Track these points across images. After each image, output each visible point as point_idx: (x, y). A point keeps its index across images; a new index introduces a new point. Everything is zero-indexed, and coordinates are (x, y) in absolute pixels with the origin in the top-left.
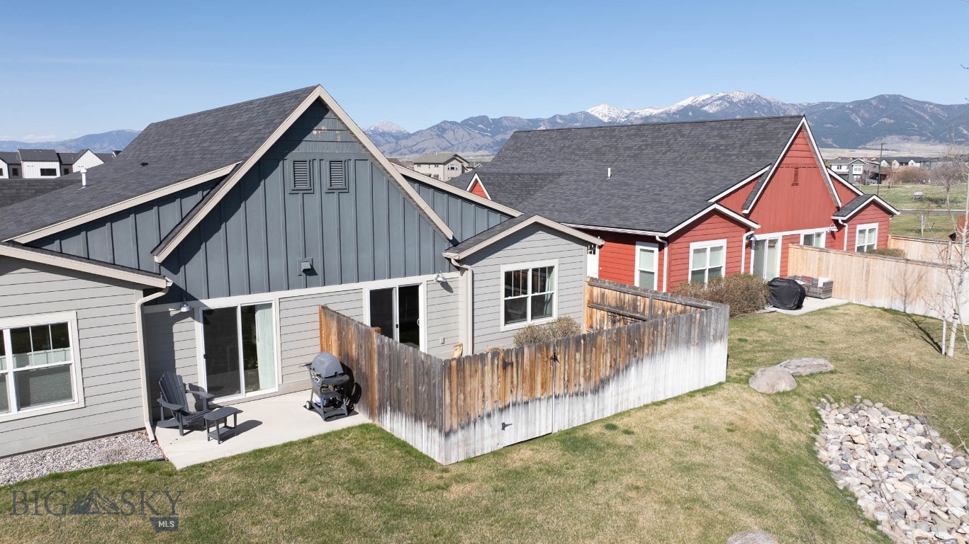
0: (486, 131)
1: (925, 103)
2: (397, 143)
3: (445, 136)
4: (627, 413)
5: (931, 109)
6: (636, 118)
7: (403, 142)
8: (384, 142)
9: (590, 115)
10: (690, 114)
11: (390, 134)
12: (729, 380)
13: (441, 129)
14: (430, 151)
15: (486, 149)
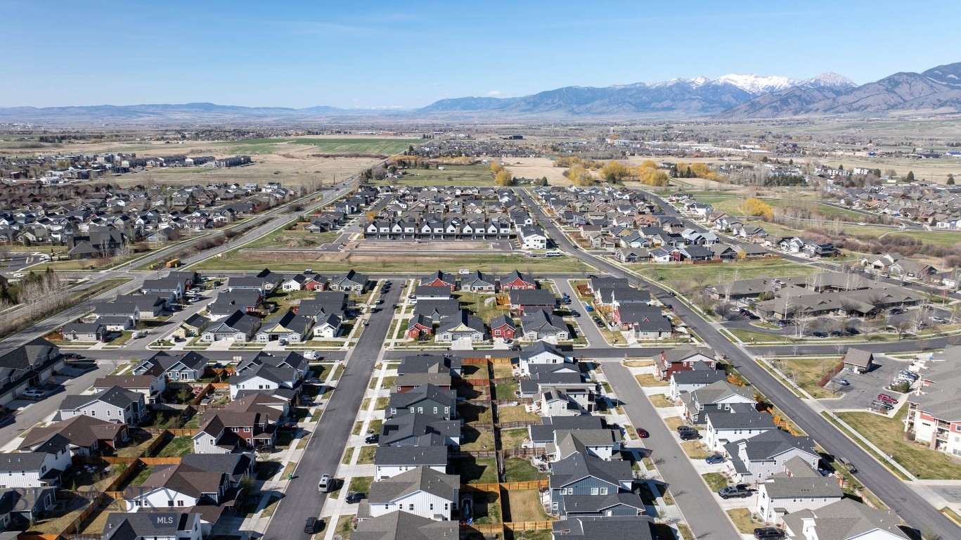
3: (897, 90)
11: (832, 88)
13: (893, 83)
14: (874, 108)
15: (951, 106)
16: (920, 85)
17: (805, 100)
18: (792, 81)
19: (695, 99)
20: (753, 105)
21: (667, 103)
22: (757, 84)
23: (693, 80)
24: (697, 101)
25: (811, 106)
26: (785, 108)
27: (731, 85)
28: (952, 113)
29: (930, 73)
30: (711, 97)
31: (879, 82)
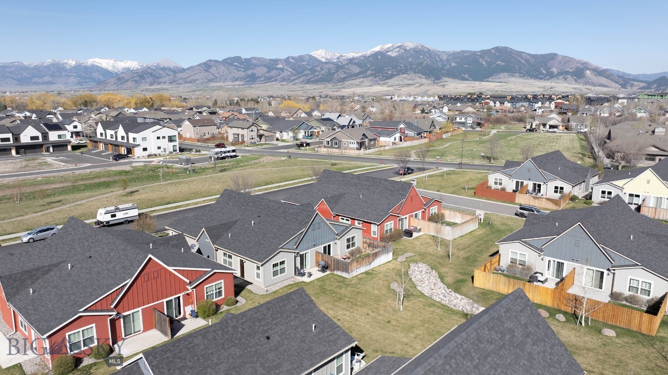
0: (241, 67)
1: (522, 52)
2: (175, 76)
3: (210, 70)
4: (375, 268)
5: (525, 56)
6: (344, 59)
7: (179, 75)
8: (165, 75)
9: (313, 57)
10: (379, 57)
11: (169, 69)
12: (393, 259)
13: (207, 66)
14: (200, 81)
15: (241, 81)
16: (222, 68)
17: (156, 77)
18: (141, 64)
19: (71, 76)
20: (119, 79)
21: (47, 79)
22: (117, 66)
23: (66, 61)
24: (73, 77)
25: (161, 80)
26: (143, 81)
27: (98, 66)
28: (243, 85)
29: (226, 62)
30: (84, 75)
31: (199, 65)
